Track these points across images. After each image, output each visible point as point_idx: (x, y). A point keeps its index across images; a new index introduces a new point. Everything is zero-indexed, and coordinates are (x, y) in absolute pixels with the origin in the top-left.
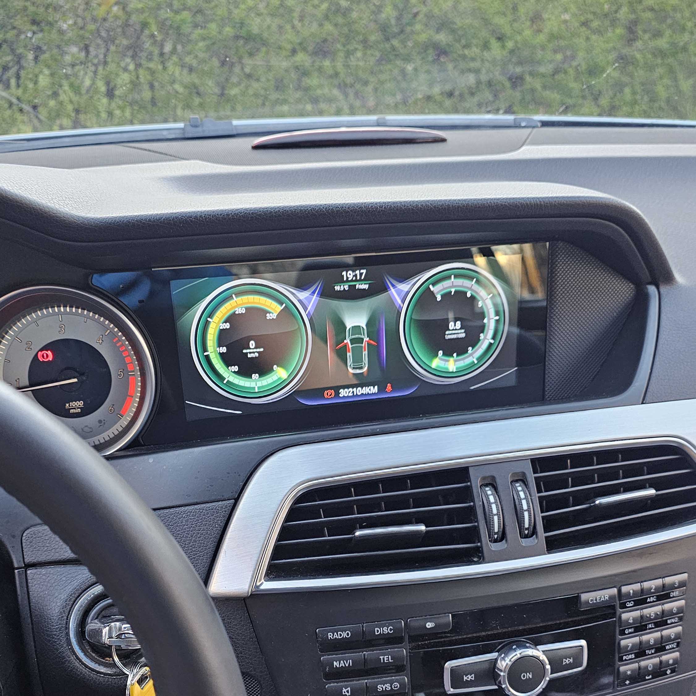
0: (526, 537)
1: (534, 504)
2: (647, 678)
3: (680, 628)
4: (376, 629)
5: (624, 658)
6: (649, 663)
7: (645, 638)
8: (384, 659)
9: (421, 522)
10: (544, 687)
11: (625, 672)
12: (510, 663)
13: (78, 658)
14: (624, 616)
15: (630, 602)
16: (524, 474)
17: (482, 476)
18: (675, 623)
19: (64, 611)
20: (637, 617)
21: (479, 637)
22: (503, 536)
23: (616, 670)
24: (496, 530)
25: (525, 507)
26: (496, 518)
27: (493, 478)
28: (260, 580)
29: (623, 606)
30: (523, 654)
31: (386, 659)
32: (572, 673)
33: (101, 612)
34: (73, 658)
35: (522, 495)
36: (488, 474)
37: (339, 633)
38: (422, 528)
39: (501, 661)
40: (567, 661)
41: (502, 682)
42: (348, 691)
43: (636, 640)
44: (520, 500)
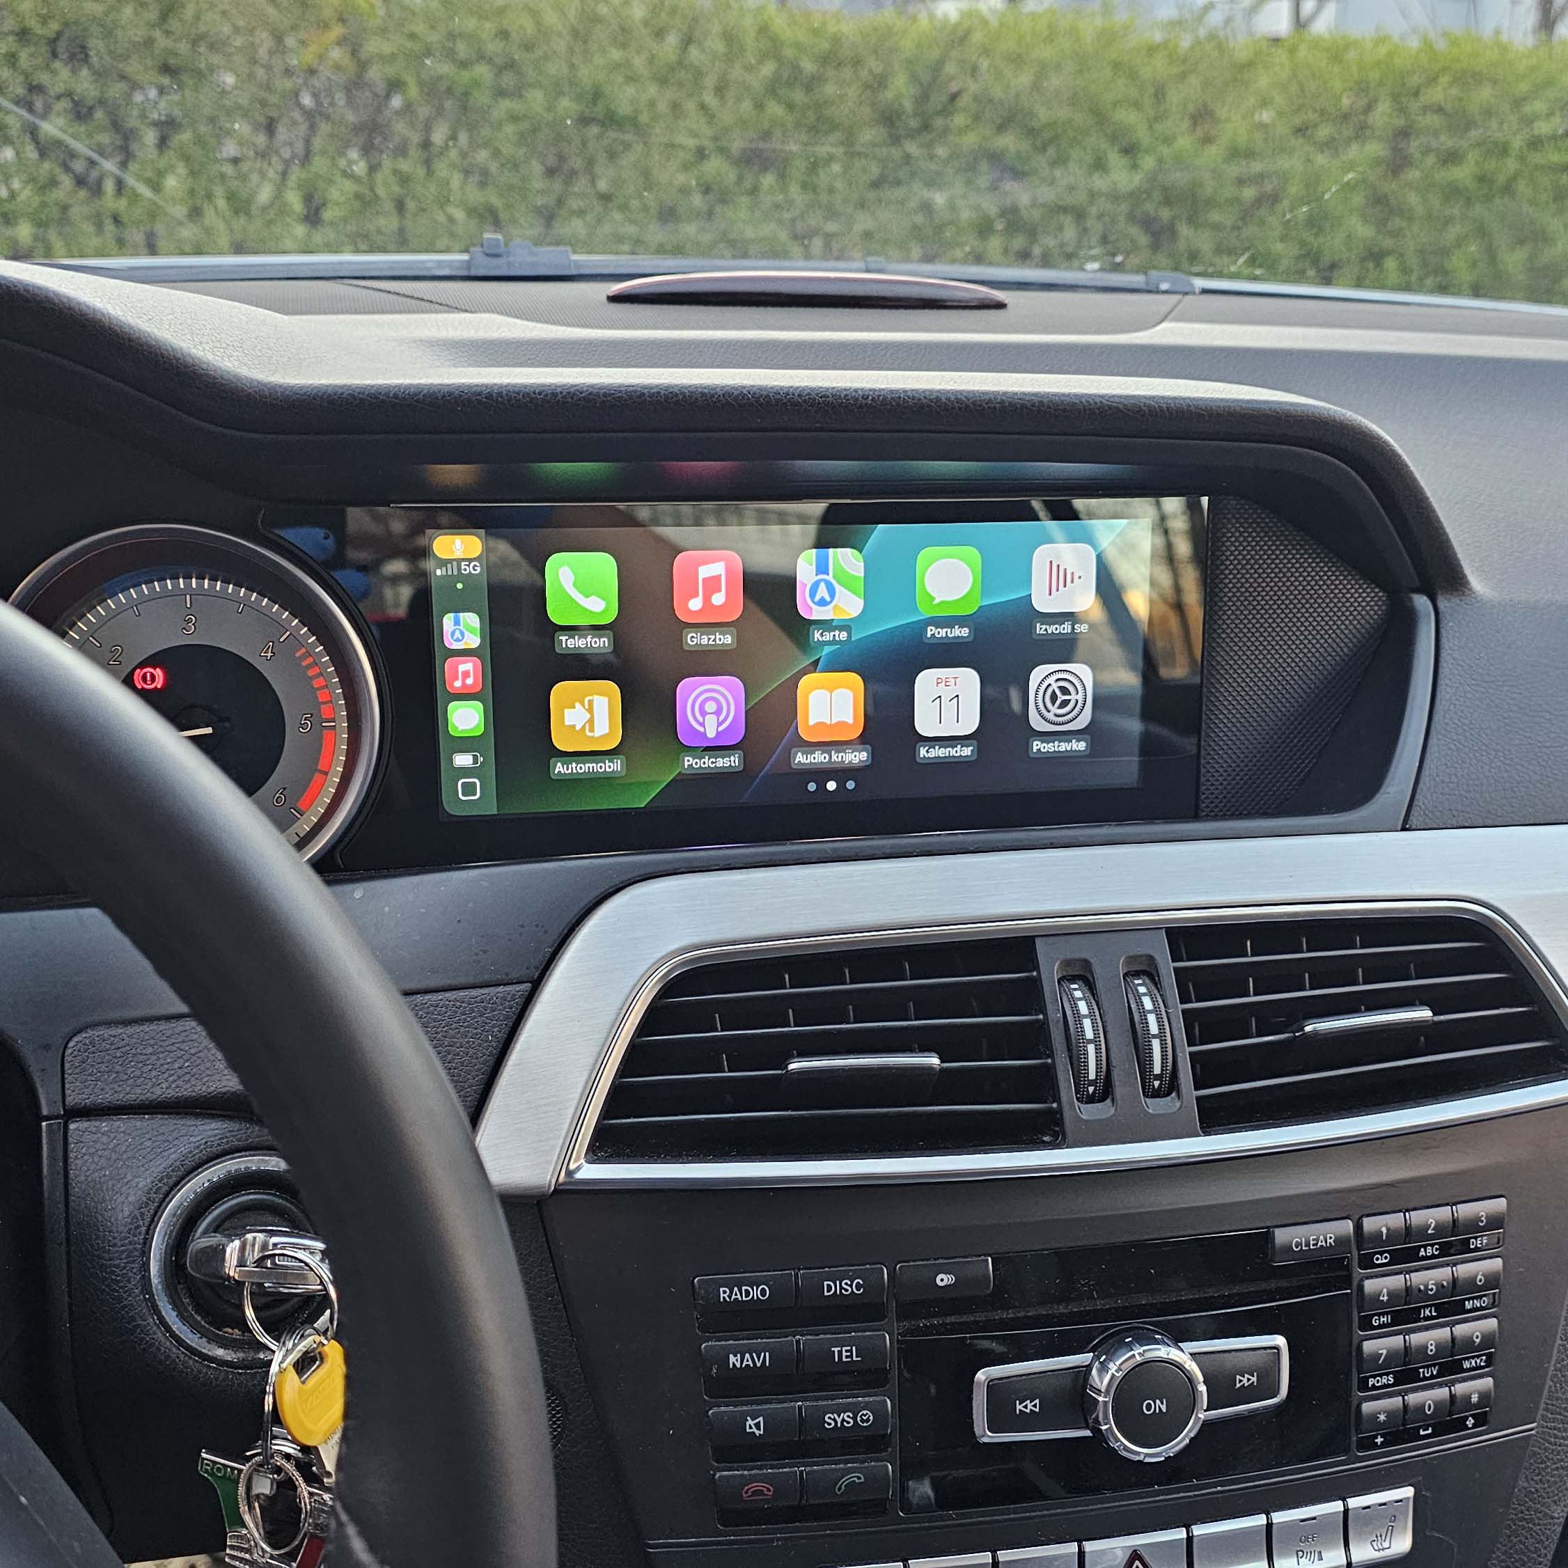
0: (1156, 1094)
1: (1174, 1025)
2: (1422, 1433)
3: (1493, 1323)
4: (826, 1283)
5: (1371, 1382)
6: (1428, 1397)
7: (1416, 1339)
8: (840, 1353)
9: (930, 1050)
10: (1192, 1435)
11: (1374, 1416)
12: (1119, 1374)
13: (162, 1321)
14: (1370, 1286)
15: (1381, 1253)
16: (1151, 958)
17: (1062, 957)
18: (1482, 1308)
19: (142, 1214)
20: (1400, 1290)
21: (1053, 1316)
22: (1105, 1091)
23: (1353, 1409)
24: (1092, 1076)
25: (1154, 1029)
26: (1091, 1048)
27: (1086, 964)
28: (577, 1159)
29: (1367, 1262)
30: (1149, 1355)
31: (845, 1353)
32: (1258, 1409)
33: (224, 1221)
34: (152, 1320)
35: (1148, 1003)
36: (1077, 955)
37: (744, 1288)
38: (934, 1061)
39: (1100, 1372)
40: (1244, 1381)
41: (1101, 1419)
42: (758, 1426)
43: (1397, 1342)
44: (1143, 1013)
